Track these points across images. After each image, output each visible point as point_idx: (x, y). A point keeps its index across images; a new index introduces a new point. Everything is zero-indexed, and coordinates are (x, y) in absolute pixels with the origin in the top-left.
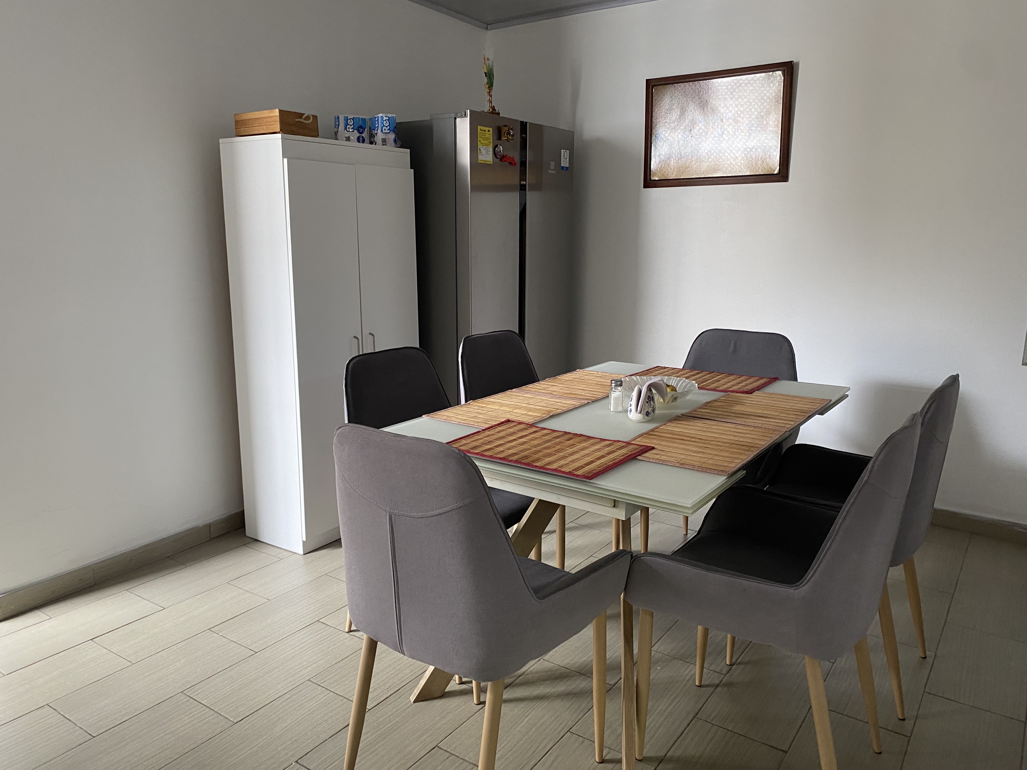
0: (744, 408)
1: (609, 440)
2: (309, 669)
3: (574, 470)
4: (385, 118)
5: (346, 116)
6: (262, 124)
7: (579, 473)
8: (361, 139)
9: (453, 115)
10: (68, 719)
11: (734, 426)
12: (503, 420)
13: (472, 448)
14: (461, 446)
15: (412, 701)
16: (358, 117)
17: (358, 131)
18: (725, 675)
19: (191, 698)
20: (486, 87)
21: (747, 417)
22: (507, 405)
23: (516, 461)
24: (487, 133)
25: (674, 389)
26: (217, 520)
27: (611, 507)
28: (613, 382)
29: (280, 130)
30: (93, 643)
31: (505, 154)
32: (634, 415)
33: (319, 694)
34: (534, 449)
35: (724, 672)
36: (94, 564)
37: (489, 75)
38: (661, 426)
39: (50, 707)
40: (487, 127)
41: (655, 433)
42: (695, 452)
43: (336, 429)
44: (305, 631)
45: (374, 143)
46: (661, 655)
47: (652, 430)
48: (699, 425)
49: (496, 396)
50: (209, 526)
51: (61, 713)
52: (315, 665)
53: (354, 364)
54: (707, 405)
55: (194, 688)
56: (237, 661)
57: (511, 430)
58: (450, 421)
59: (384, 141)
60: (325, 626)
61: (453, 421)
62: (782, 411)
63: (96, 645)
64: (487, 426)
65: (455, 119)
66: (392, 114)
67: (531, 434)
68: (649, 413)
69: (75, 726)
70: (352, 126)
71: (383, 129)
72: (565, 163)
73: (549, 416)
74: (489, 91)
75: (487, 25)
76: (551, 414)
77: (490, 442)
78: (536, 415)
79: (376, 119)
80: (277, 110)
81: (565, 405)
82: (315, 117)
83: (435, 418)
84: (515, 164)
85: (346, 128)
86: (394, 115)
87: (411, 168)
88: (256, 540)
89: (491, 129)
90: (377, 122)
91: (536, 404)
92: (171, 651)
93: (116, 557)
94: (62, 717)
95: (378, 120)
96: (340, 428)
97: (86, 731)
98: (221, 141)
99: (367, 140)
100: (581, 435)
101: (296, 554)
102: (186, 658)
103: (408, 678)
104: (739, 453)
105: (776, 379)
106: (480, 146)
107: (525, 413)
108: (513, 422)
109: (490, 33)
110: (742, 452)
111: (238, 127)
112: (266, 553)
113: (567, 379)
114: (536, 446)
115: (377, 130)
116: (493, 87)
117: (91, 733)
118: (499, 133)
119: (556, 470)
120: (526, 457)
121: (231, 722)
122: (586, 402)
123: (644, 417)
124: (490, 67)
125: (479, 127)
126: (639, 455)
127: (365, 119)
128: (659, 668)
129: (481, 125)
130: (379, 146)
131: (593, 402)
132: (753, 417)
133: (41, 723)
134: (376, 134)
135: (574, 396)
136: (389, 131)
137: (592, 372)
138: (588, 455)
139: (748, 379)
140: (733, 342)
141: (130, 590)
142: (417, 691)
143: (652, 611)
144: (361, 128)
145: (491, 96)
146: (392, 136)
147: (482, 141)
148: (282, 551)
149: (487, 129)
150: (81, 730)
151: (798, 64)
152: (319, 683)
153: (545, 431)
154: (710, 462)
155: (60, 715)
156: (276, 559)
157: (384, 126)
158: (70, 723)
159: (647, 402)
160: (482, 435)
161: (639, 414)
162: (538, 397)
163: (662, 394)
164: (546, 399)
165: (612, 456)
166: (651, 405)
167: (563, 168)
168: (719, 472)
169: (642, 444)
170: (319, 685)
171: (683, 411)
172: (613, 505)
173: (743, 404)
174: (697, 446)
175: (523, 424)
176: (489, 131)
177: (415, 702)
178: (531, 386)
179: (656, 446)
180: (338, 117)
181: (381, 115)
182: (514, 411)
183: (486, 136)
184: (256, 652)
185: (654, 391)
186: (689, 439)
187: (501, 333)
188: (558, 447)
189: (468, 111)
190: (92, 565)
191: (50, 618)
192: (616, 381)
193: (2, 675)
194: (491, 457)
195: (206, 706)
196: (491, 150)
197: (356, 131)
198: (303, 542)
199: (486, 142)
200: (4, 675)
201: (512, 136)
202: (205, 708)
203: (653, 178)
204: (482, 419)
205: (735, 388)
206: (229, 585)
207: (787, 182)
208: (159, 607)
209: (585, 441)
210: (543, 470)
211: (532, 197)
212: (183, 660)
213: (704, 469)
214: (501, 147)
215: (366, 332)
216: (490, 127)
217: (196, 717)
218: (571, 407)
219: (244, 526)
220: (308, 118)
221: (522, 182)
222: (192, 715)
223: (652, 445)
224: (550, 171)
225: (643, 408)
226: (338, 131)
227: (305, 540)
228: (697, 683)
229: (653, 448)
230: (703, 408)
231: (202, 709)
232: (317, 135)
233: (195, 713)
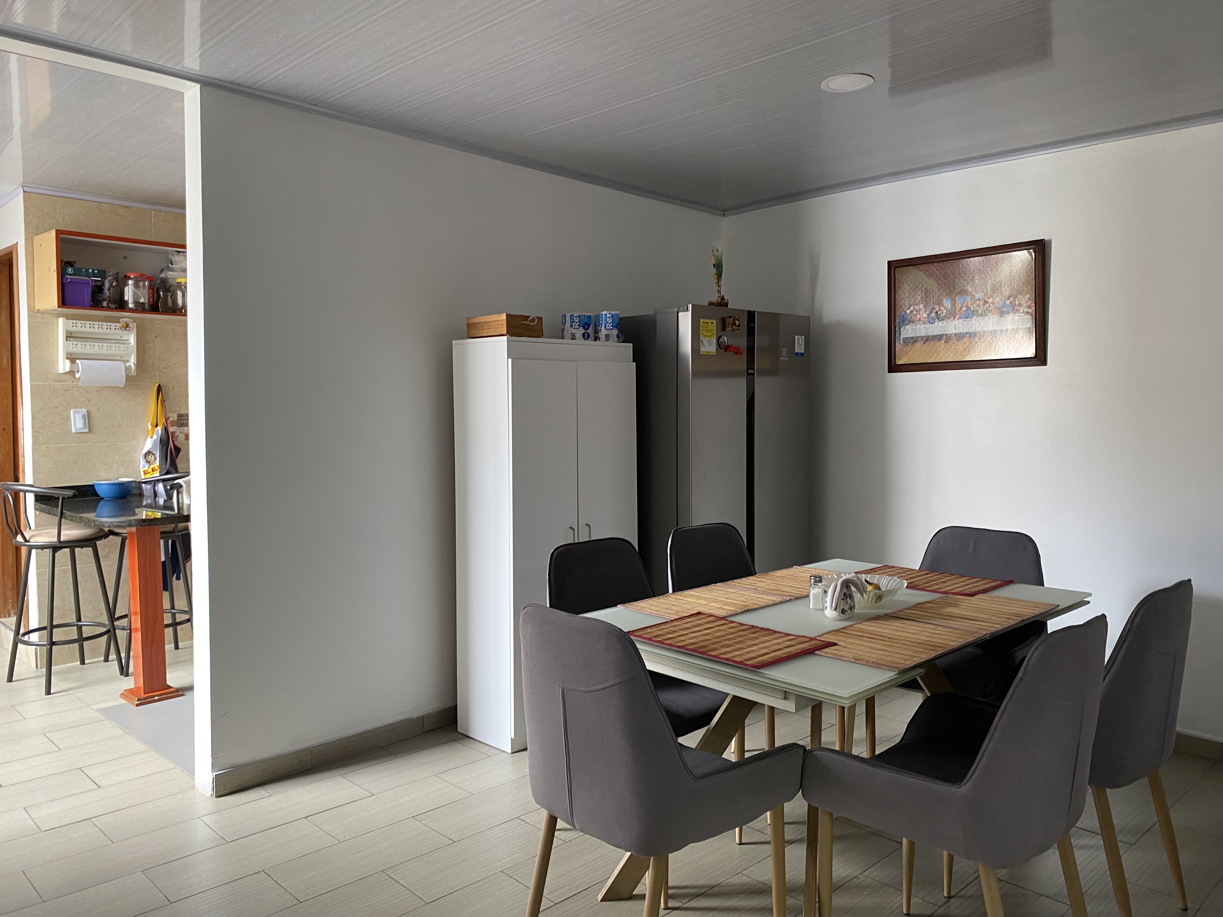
0: (955, 610)
1: (794, 635)
2: (503, 861)
3: (745, 660)
4: (608, 316)
5: (572, 314)
6: (491, 327)
7: (749, 663)
8: (586, 335)
9: (676, 309)
10: (280, 885)
11: (933, 627)
12: (694, 612)
13: (654, 637)
14: (645, 634)
15: (599, 900)
16: (584, 314)
17: (584, 328)
18: (940, 907)
19: (391, 877)
20: (714, 278)
21: (953, 619)
22: (705, 599)
23: (692, 650)
24: (711, 325)
25: (877, 587)
26: (430, 713)
27: (781, 699)
28: (812, 578)
29: (507, 333)
30: (306, 821)
31: (729, 344)
32: (830, 613)
33: (510, 884)
34: (715, 640)
35: (940, 904)
36: (313, 747)
37: (718, 266)
38: (855, 624)
39: (265, 873)
40: (710, 319)
41: (845, 631)
42: (878, 649)
43: (521, 609)
44: (504, 827)
45: (598, 339)
46: (871, 881)
47: (844, 628)
48: (896, 624)
49: (697, 590)
50: (422, 719)
51: (275, 879)
52: (509, 859)
53: (559, 553)
54: (917, 606)
55: (393, 869)
56: (436, 848)
57: (699, 622)
58: (643, 611)
59: (607, 337)
60: (524, 823)
61: (645, 611)
62: (993, 614)
63: (309, 822)
64: (677, 617)
65: (678, 313)
66: (615, 311)
67: (717, 626)
68: (845, 611)
69: (285, 891)
70: (578, 323)
71: (607, 326)
72: (799, 348)
73: (743, 610)
74: (717, 282)
75: (724, 212)
76: (746, 609)
77: (674, 632)
78: (731, 609)
79: (601, 316)
80: (505, 314)
81: (765, 601)
82: (540, 319)
83: (629, 608)
84: (741, 354)
85: (572, 326)
86: (618, 312)
87: (634, 361)
88: (468, 737)
89: (714, 321)
90: (601, 319)
91: (736, 599)
92: (376, 834)
93: (332, 742)
94: (274, 882)
95: (602, 317)
96: (525, 608)
97: (294, 897)
98: (454, 342)
99: (592, 336)
100: (768, 629)
101: (504, 753)
102: (389, 842)
103: (599, 878)
104: (922, 652)
105: (1010, 582)
106: (702, 338)
107: (720, 606)
108: (704, 614)
109: (727, 219)
110: (926, 651)
111: (469, 330)
112: (475, 750)
113: (780, 575)
114: (718, 637)
115: (601, 327)
116: (722, 278)
117: (298, 899)
118: (723, 324)
119: (728, 659)
120: (704, 647)
121: (423, 902)
122: (788, 598)
123: (839, 615)
124: (719, 258)
125: (702, 321)
126: (818, 650)
127: (590, 316)
128: (867, 893)
129: (703, 318)
130: (601, 343)
131: (797, 598)
132: (959, 619)
133: (257, 886)
134: (600, 330)
135: (778, 592)
136: (612, 328)
137: (810, 570)
138: (766, 647)
139: (979, 581)
140: (972, 541)
141: (343, 776)
142: (605, 890)
143: (831, 811)
144: (587, 325)
145: (719, 286)
146: (615, 332)
147: (705, 334)
148: (491, 748)
149: (710, 321)
150: (290, 895)
151: (1050, 242)
152: (511, 875)
153: (733, 625)
154: (889, 659)
155: (273, 881)
156: (485, 756)
157: (607, 323)
158: (281, 888)
159: (843, 599)
160: (669, 625)
161: (834, 612)
162: (740, 592)
163: (862, 590)
164: (748, 594)
165: (789, 650)
166: (847, 602)
167: (797, 354)
168: (890, 668)
169: (825, 640)
170: (511, 877)
171: (885, 611)
172: (783, 697)
173: (955, 605)
174: (882, 644)
175: (713, 617)
176: (712, 323)
177: (602, 900)
178: (737, 581)
179: (839, 643)
180: (565, 315)
181: (604, 312)
182: (711, 604)
183: (709, 328)
184: (455, 842)
185: (853, 589)
186: (878, 637)
187: (715, 526)
188: (740, 639)
189: (690, 305)
190: (310, 748)
191: (269, 795)
192: (815, 577)
193: (226, 842)
194: (670, 645)
195: (403, 885)
196: (714, 341)
197: (581, 328)
198: (512, 739)
199: (709, 334)
200: (228, 842)
201: (738, 326)
202: (402, 887)
203: (898, 363)
204: (674, 611)
205: (957, 590)
206: (436, 778)
207: (1045, 365)
208: (368, 793)
209: (770, 635)
210: (716, 660)
211: (761, 385)
212: (385, 843)
213: (877, 665)
214: (725, 338)
215: (582, 523)
216: (714, 319)
217: (392, 894)
218: (770, 603)
219: (456, 723)
220: (533, 320)
221: (750, 371)
222: (389, 892)
223: (836, 642)
224: (782, 358)
225: (838, 605)
226: (564, 328)
227: (513, 737)
228: (905, 912)
229: (836, 644)
230: (911, 610)
231: (399, 888)
232: (541, 335)
233: (392, 891)
